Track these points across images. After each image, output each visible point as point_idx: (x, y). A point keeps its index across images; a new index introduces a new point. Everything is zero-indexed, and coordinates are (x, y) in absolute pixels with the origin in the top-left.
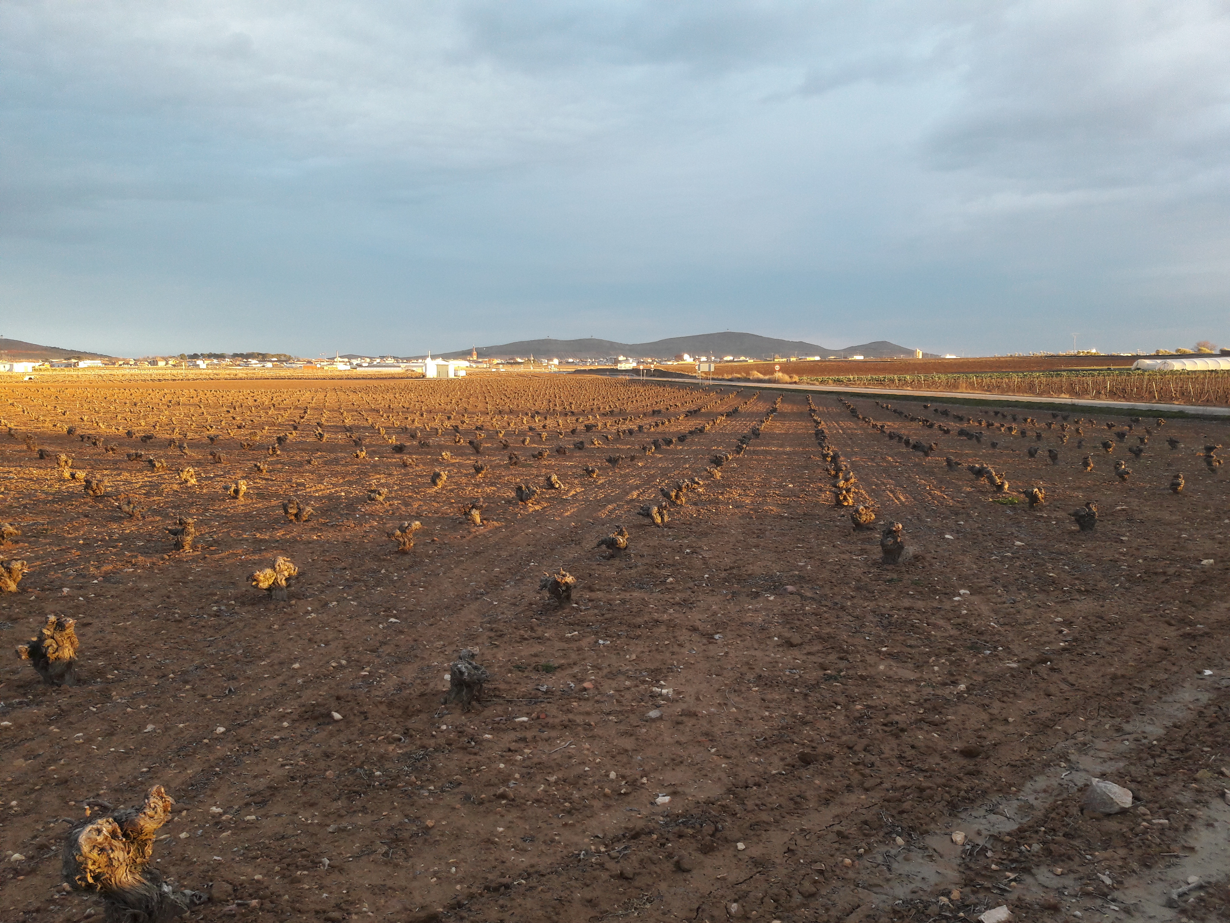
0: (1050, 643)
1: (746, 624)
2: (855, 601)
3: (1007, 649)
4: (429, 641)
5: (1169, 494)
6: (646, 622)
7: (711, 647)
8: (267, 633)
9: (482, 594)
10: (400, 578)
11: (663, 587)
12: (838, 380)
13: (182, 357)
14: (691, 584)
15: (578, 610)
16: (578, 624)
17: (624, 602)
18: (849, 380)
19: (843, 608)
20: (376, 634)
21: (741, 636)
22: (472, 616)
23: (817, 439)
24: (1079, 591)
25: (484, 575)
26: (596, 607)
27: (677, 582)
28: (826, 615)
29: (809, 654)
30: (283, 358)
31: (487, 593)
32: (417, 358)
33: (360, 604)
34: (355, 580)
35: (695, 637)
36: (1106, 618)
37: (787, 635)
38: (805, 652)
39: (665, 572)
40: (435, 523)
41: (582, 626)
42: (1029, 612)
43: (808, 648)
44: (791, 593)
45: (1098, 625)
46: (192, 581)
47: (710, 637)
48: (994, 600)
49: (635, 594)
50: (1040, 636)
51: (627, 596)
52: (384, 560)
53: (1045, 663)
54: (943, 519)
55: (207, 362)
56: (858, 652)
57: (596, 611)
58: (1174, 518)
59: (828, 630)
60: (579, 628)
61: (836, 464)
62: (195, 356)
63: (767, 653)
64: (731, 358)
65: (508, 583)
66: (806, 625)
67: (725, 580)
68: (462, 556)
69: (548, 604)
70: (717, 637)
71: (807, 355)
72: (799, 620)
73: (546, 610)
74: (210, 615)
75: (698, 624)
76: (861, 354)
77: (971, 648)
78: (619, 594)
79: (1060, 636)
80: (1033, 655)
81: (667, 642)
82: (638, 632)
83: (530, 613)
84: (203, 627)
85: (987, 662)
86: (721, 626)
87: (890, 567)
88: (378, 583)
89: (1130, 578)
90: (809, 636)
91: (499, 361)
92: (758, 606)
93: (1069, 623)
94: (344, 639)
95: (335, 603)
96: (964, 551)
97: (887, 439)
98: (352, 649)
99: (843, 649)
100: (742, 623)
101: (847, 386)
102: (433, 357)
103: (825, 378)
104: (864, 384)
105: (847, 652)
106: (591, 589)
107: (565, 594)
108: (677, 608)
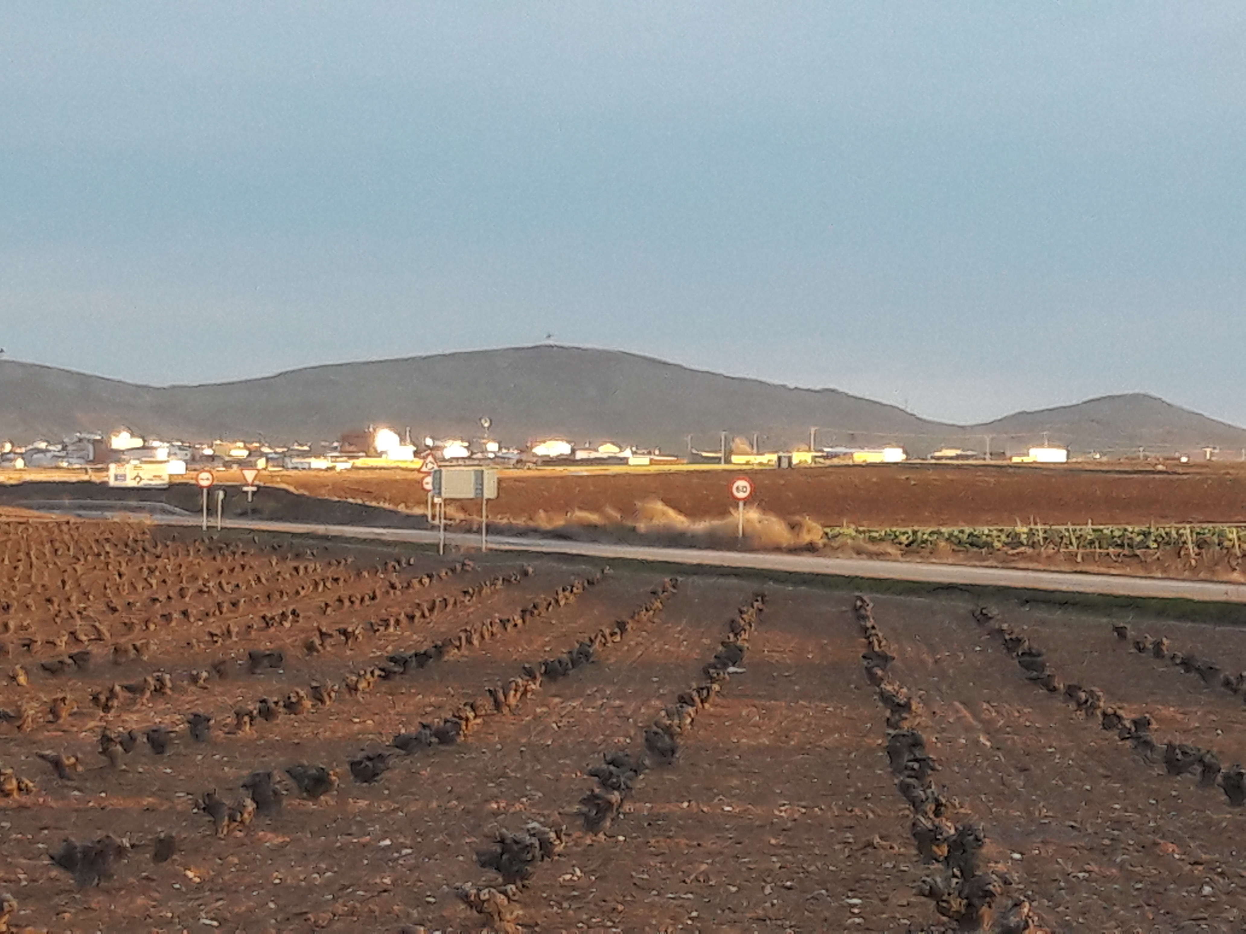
12: (974, 542)
18: (1015, 541)
23: (896, 771)
71: (854, 441)
76: (1053, 443)
97: (1159, 770)
101: (1006, 563)
103: (925, 531)
104: (1071, 558)
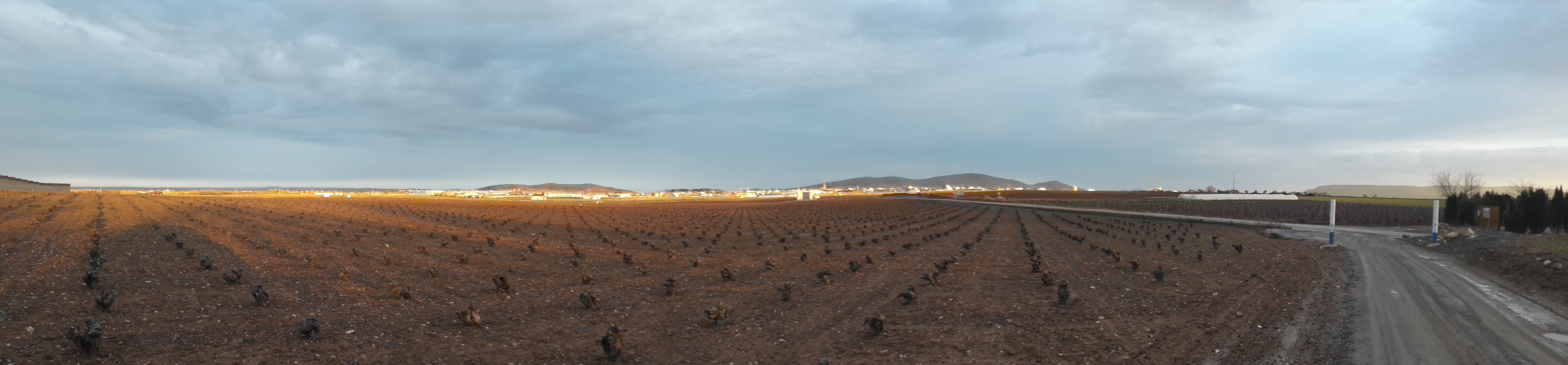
0: (1144, 343)
1: (985, 343)
2: (1045, 327)
3: (1123, 348)
4: (802, 353)
5: (1197, 261)
6: (927, 344)
7: (965, 358)
8: (716, 344)
9: (831, 326)
10: (785, 315)
11: (937, 322)
13: (667, 191)
14: (952, 320)
15: (887, 336)
16: (887, 345)
17: (914, 331)
19: (1038, 331)
20: (773, 348)
21: (981, 351)
22: (825, 339)
24: (1157, 314)
25: (831, 314)
26: (898, 335)
27: (945, 318)
28: (1029, 336)
29: (1020, 360)
30: (719, 192)
31: (834, 325)
32: (791, 189)
33: (763, 330)
34: (761, 315)
35: (956, 352)
36: (1171, 327)
37: (1008, 349)
38: (1017, 359)
39: (938, 313)
40: (803, 283)
41: (890, 346)
42: (1134, 327)
43: (1019, 356)
44: (1010, 324)
45: (1167, 331)
46: (676, 313)
47: (964, 352)
48: (1116, 322)
49: (921, 326)
50: (1140, 339)
51: (916, 327)
52: (776, 304)
53: (1142, 354)
54: (1090, 277)
55: (680, 193)
56: (1047, 357)
57: (898, 337)
58: (1200, 273)
59: (1030, 345)
60: (888, 347)
61: (1032, 248)
62: (673, 191)
63: (997, 360)
64: (973, 188)
65: (846, 320)
66: (1019, 343)
67: (972, 317)
68: (818, 303)
69: (869, 333)
70: (968, 351)
72: (1015, 339)
73: (868, 336)
74: (686, 332)
75: (957, 344)
77: (1106, 349)
78: (911, 326)
79: (1149, 339)
80: (1136, 351)
81: (940, 356)
82: (923, 350)
83: (859, 338)
84: (683, 338)
85: (1114, 357)
86: (970, 345)
87: (1063, 306)
88: (773, 318)
89: (1181, 305)
90: (1020, 349)
91: (839, 190)
92: (991, 332)
93: (1153, 332)
94: (756, 349)
95: (750, 328)
96: (1101, 295)
98: (760, 356)
99: (1038, 356)
100: (982, 343)
102: (801, 188)
105: (1041, 357)
106: (894, 323)
107: (880, 327)
108: (945, 334)
